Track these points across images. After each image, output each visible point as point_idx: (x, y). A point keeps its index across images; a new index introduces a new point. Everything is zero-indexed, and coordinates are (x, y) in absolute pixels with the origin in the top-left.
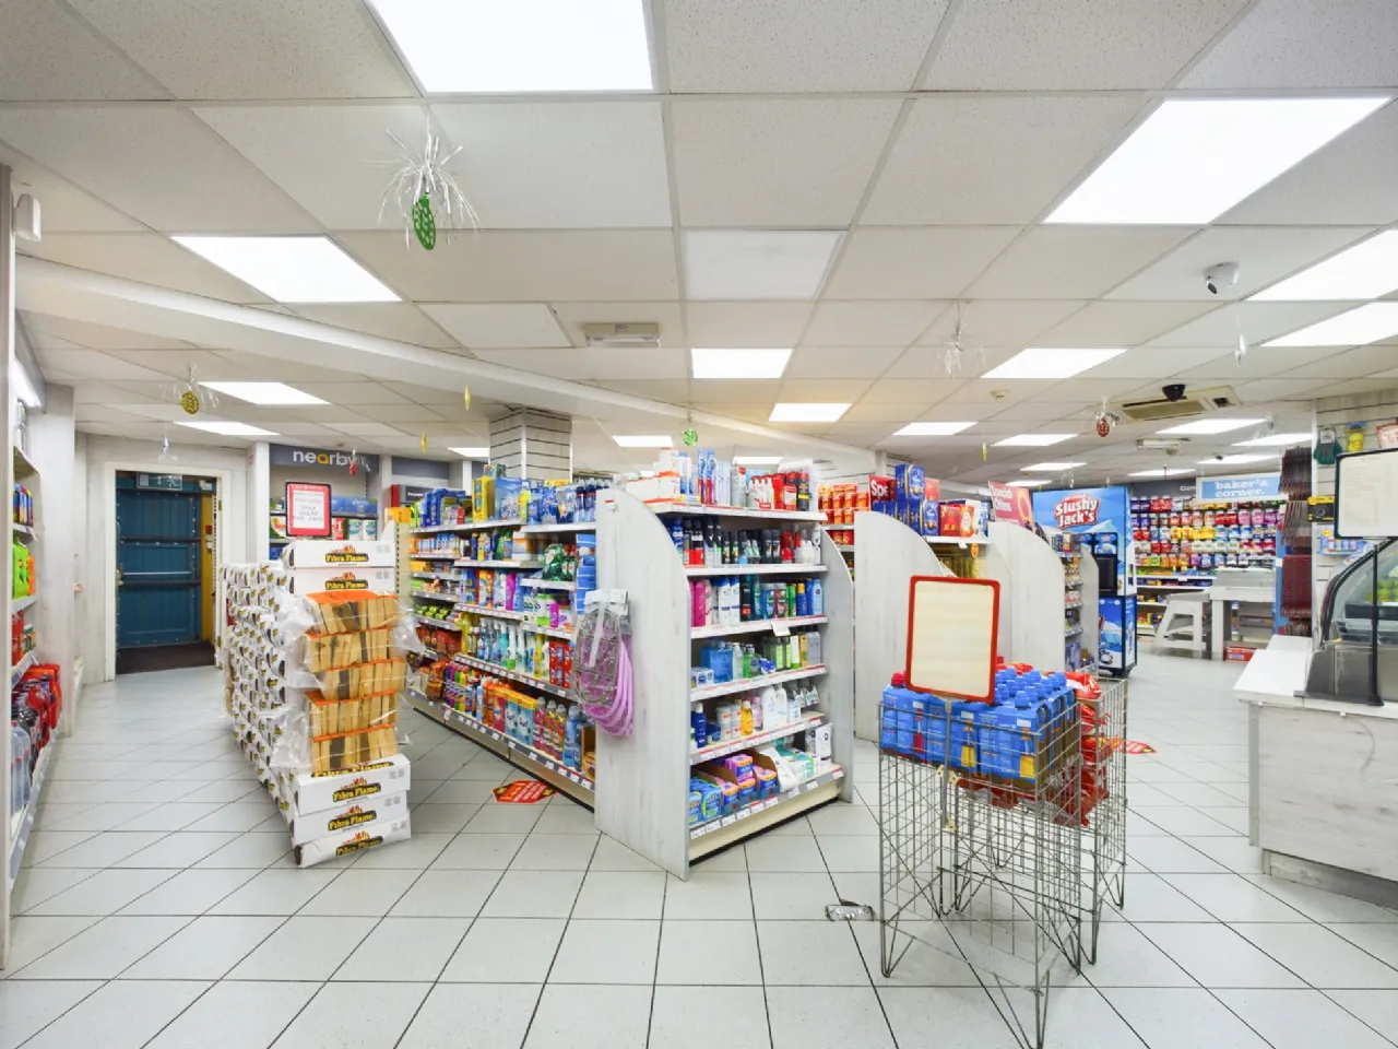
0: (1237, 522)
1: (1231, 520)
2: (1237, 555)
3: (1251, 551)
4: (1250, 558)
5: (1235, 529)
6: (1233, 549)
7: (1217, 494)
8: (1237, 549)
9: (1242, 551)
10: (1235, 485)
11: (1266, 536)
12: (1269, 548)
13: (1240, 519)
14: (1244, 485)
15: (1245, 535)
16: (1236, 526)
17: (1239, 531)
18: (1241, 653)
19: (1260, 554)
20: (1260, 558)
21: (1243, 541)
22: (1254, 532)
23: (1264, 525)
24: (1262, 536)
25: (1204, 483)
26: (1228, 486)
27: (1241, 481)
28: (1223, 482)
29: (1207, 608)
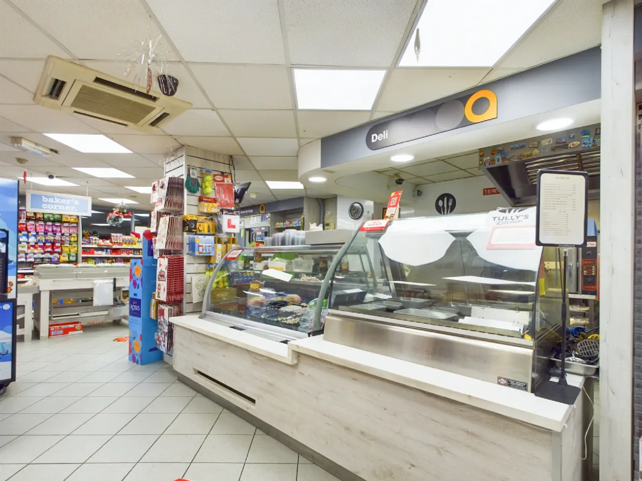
0: (27, 229)
1: (22, 228)
2: (26, 254)
3: (36, 251)
4: (36, 256)
5: (24, 235)
6: (23, 249)
7: (43, 205)
8: (25, 249)
9: (29, 251)
10: (57, 201)
11: (47, 241)
12: (49, 249)
13: (29, 227)
14: (63, 201)
15: (32, 240)
16: (26, 233)
17: (28, 237)
18: (60, 329)
19: (42, 254)
20: (42, 256)
21: (30, 244)
22: (38, 238)
23: (46, 233)
24: (44, 241)
25: (32, 195)
26: (51, 200)
27: (61, 198)
28: (48, 197)
29: (37, 298)
